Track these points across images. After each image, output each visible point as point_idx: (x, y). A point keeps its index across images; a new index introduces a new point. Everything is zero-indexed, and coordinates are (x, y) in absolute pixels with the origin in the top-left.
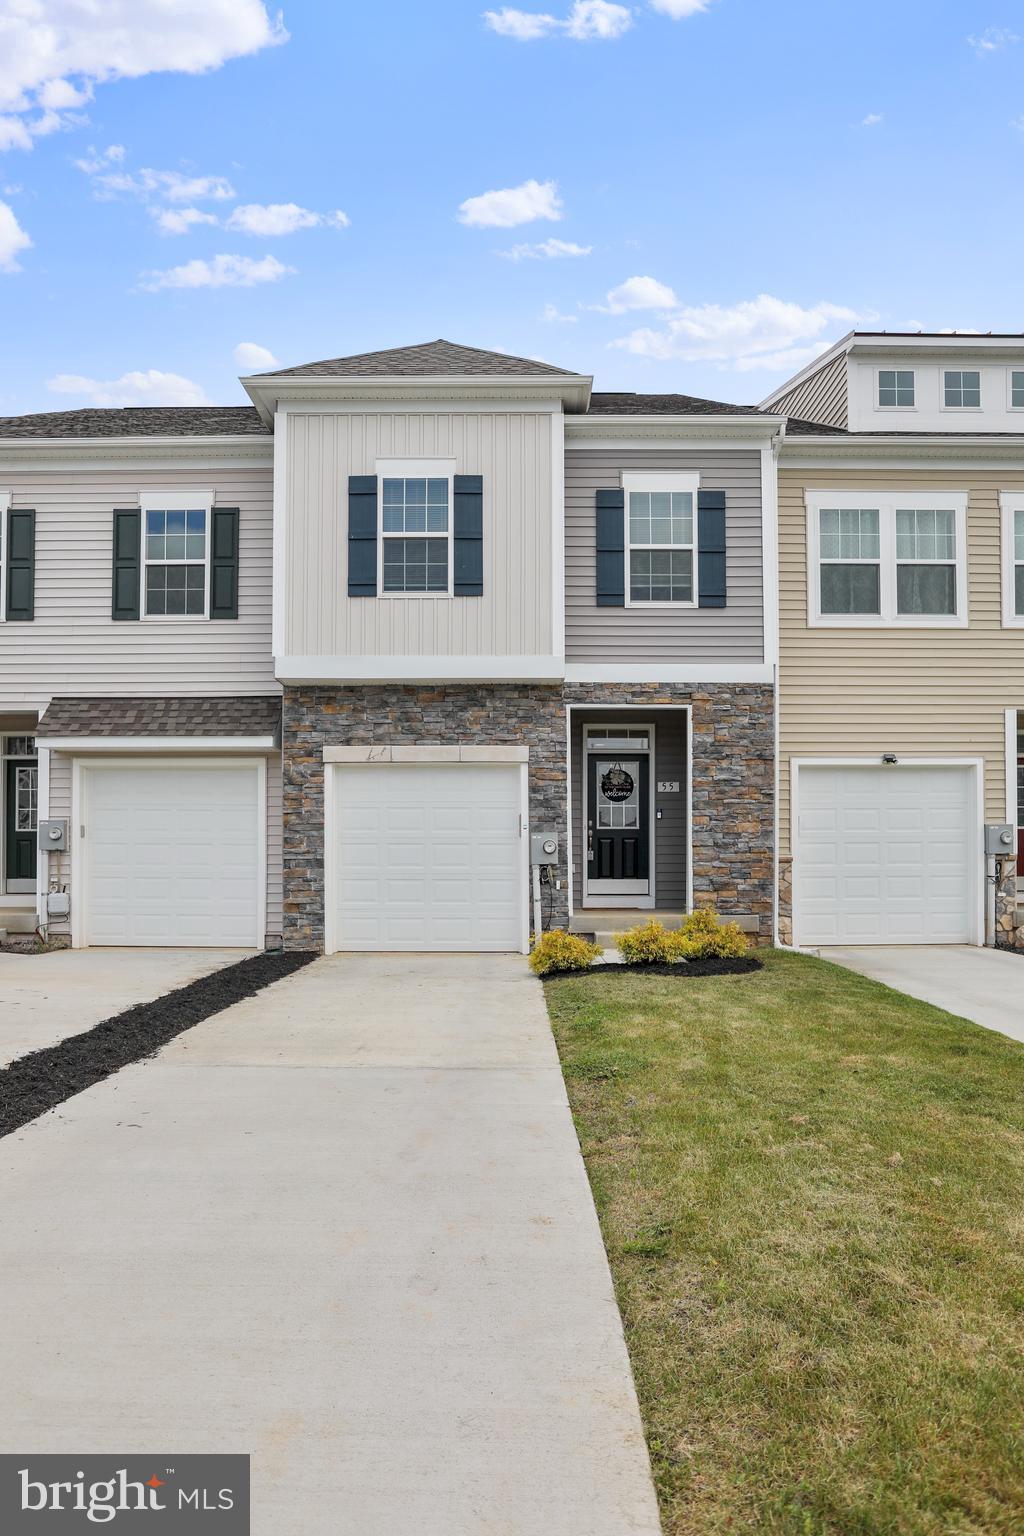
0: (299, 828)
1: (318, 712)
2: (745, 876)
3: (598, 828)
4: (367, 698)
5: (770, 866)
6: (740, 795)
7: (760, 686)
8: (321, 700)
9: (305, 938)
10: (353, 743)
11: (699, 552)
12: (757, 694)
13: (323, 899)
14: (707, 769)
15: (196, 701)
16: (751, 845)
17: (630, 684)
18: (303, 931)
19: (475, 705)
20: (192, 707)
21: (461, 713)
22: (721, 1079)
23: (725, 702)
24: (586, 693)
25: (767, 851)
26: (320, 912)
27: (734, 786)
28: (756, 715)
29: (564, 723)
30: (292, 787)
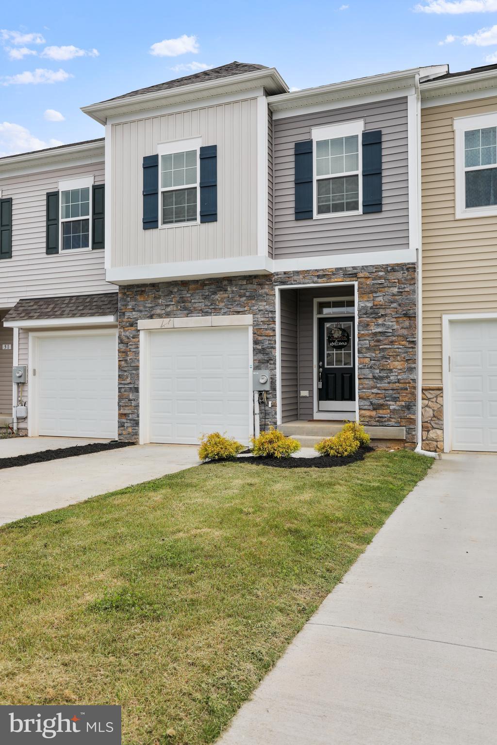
0: (126, 369)
1: (136, 300)
2: (395, 399)
3: (326, 366)
4: (161, 290)
5: (414, 392)
6: (392, 342)
7: (405, 265)
8: (138, 292)
9: (129, 434)
10: (154, 317)
11: (363, 176)
12: (403, 270)
13: (138, 410)
14: (368, 325)
15: (84, 298)
16: (399, 377)
17: (316, 270)
18: (128, 430)
19: (221, 291)
20: (81, 301)
21: (212, 296)
24: (288, 278)
25: (411, 381)
26: (137, 419)
27: (387, 336)
28: (403, 286)
29: (274, 298)
30: (123, 345)
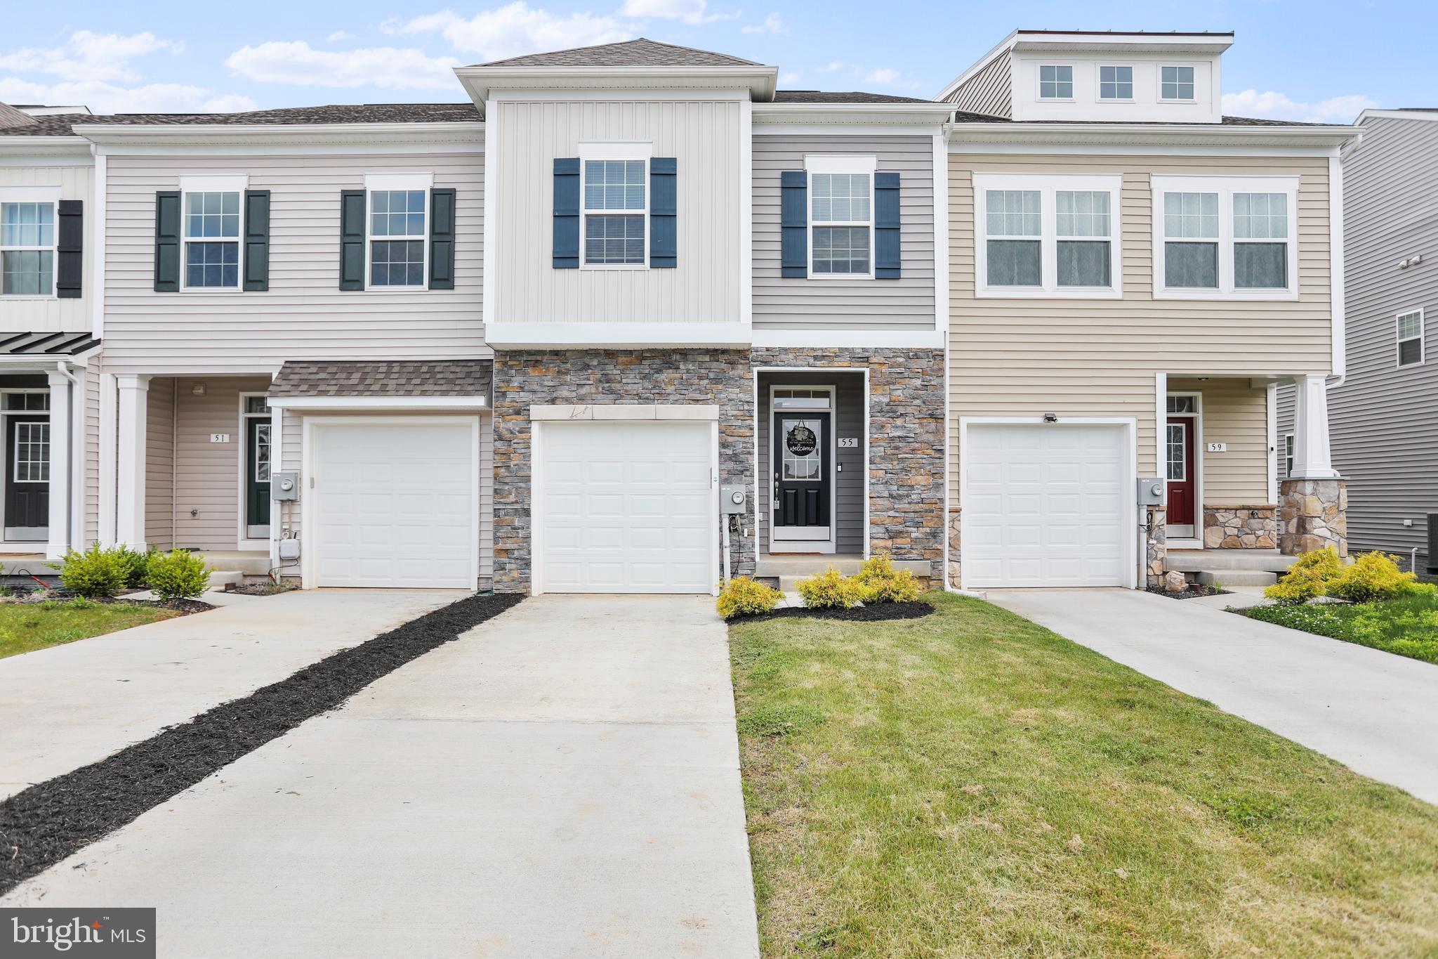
0: (507, 480)
1: (525, 374)
2: (918, 525)
3: (784, 479)
4: (570, 361)
5: (940, 515)
6: (914, 451)
7: (932, 351)
8: (529, 363)
9: (513, 580)
10: (557, 402)
11: (876, 228)
12: (928, 357)
13: (529, 545)
14: (883, 427)
15: (416, 365)
16: (923, 496)
17: (812, 349)
18: (511, 575)
19: (670, 368)
20: (411, 369)
21: (656, 375)
22: (893, 737)
24: (771, 357)
25: (938, 501)
26: (527, 557)
27: (908, 442)
28: (928, 378)
29: (751, 384)
30: (502, 442)
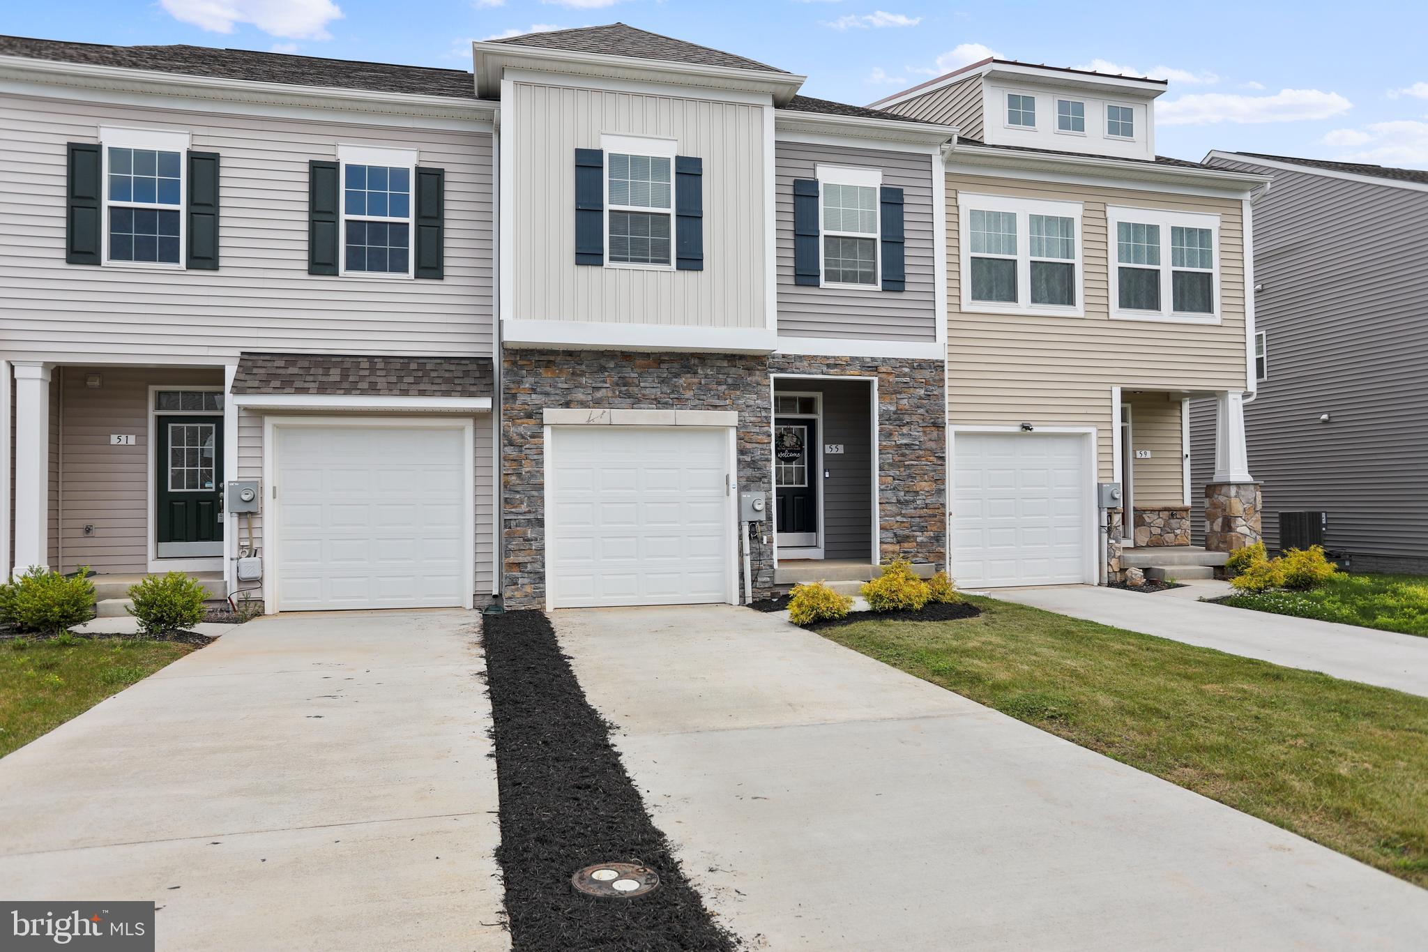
0: (519, 488)
1: (537, 375)
2: (923, 529)
4: (586, 362)
5: (943, 519)
6: (918, 458)
7: (934, 362)
8: (541, 363)
9: (526, 596)
10: (572, 405)
11: (882, 241)
12: (931, 368)
13: (543, 557)
14: (891, 434)
16: (927, 501)
17: (825, 357)
18: (524, 590)
19: (689, 372)
21: (675, 380)
23: (905, 375)
24: (787, 364)
25: (940, 506)
26: (541, 570)
27: (914, 450)
28: (931, 388)
29: (768, 390)
30: (512, 447)
